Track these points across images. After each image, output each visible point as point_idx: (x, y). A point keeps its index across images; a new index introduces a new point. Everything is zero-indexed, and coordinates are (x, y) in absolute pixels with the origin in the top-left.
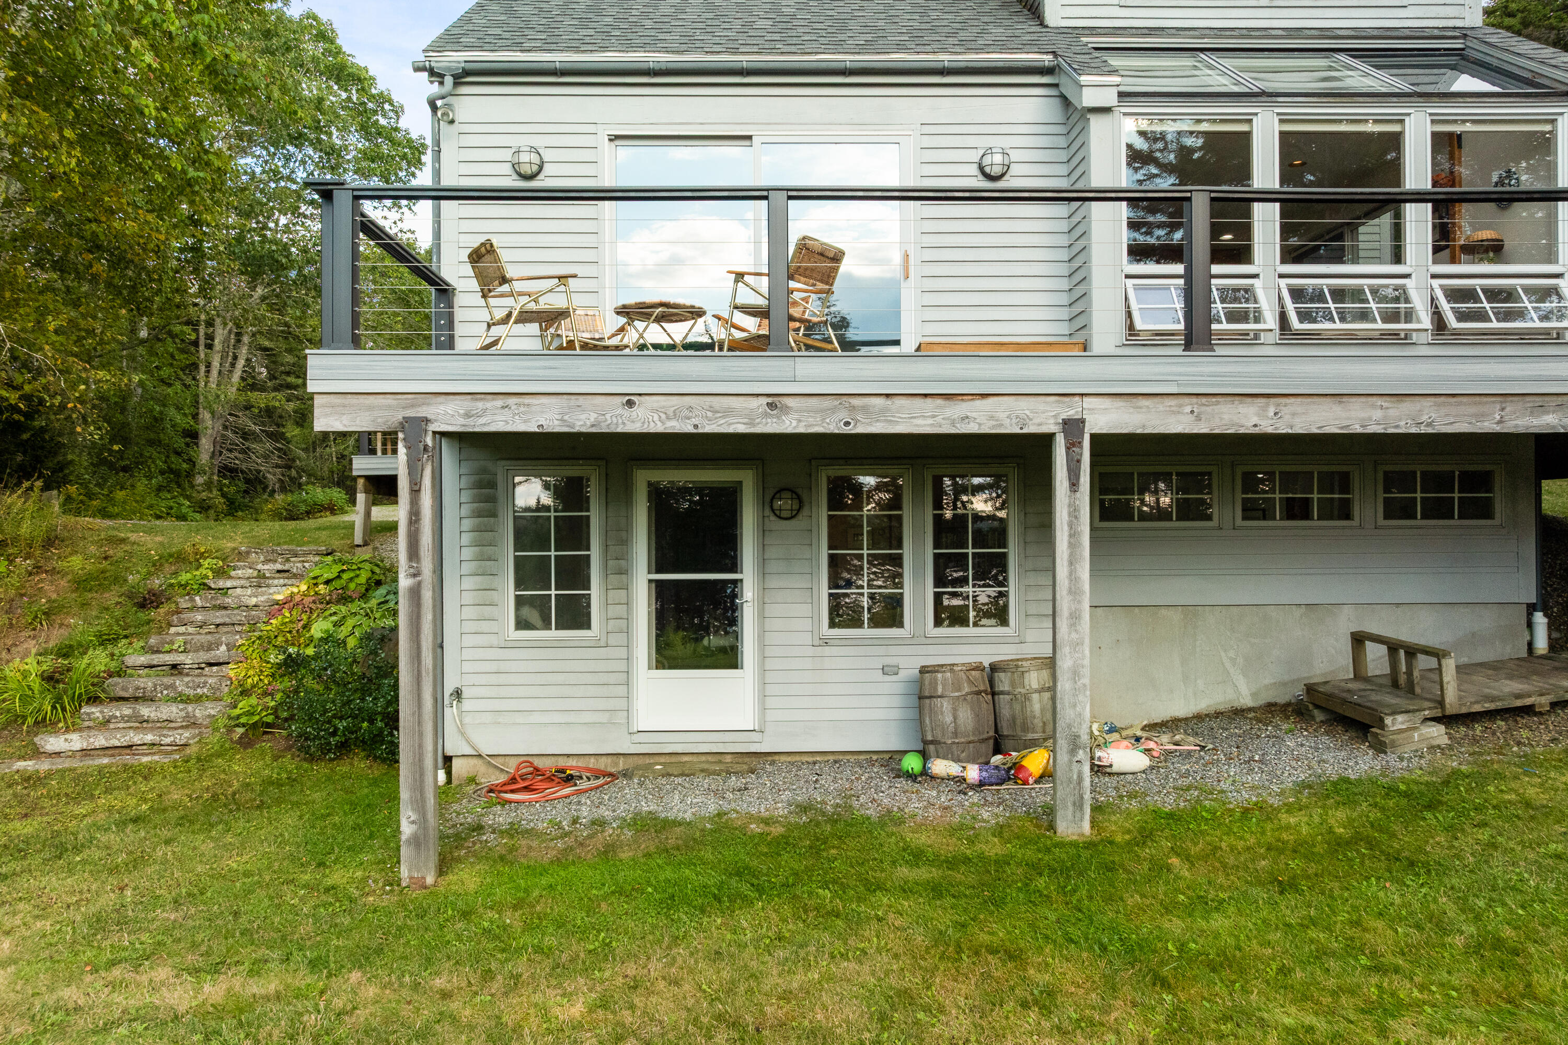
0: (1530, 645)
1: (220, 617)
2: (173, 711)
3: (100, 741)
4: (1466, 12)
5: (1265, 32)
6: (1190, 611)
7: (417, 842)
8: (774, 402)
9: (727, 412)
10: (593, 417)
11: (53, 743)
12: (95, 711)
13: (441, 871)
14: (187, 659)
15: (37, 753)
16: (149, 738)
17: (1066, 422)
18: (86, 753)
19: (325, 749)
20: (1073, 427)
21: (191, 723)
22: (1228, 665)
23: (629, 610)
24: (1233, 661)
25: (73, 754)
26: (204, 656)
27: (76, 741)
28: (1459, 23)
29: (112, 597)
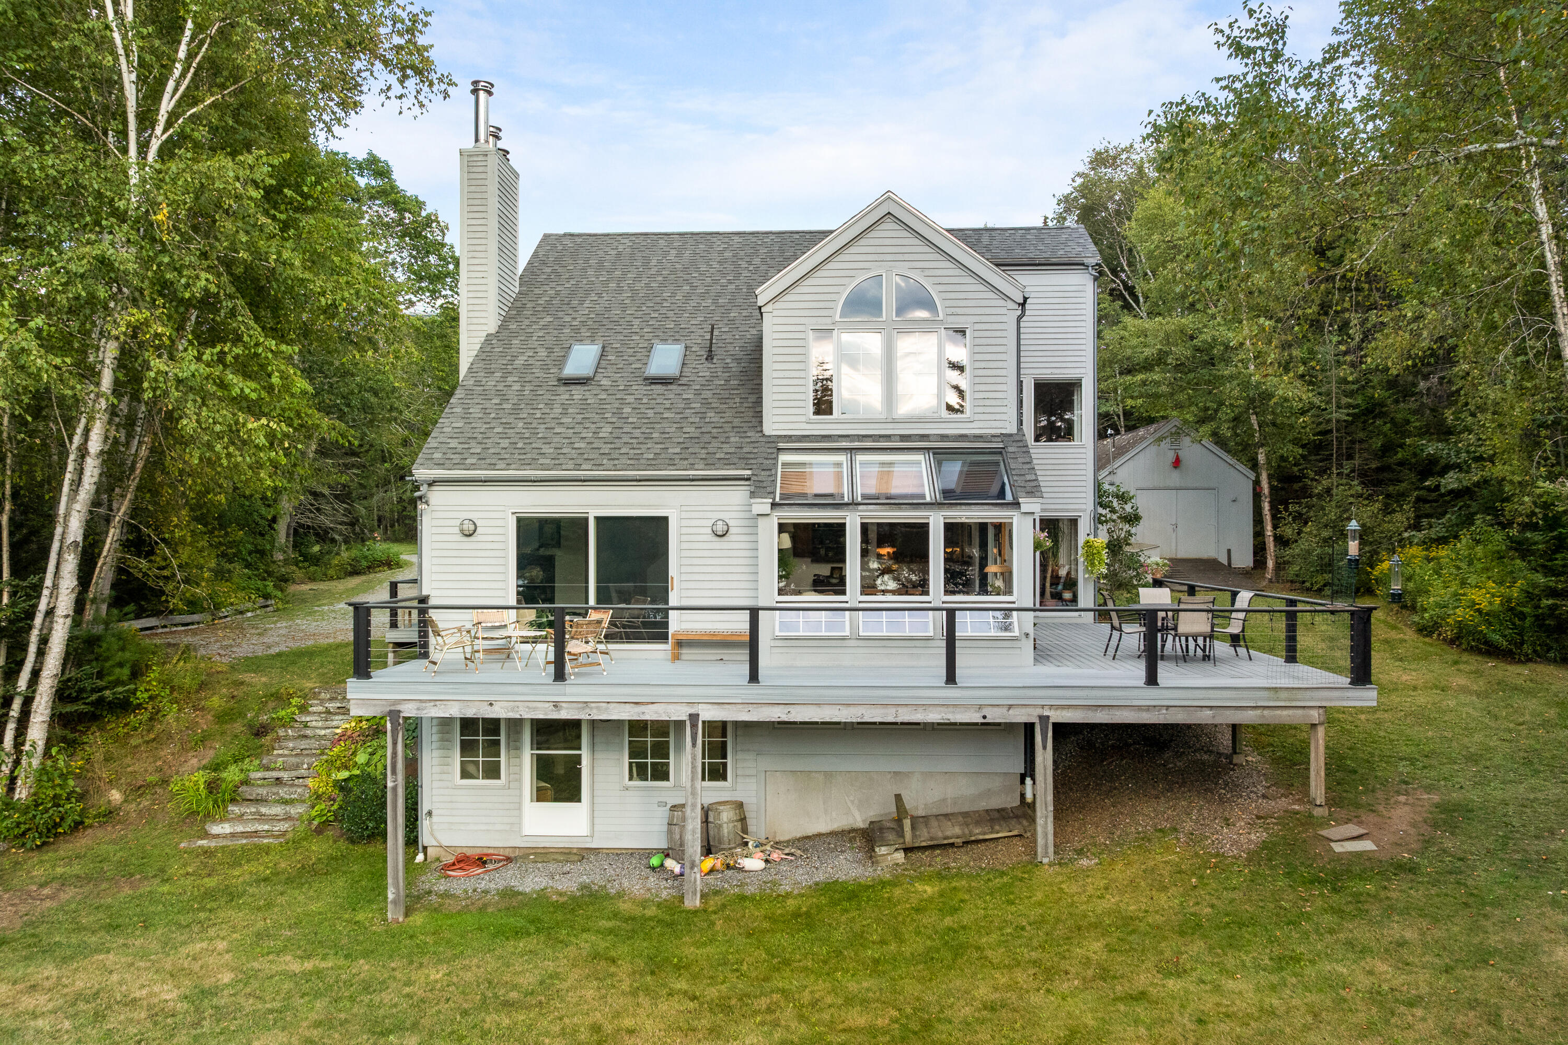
0: (1023, 796)
1: (303, 744)
2: (277, 810)
3: (240, 829)
4: (1007, 425)
5: (888, 437)
6: (829, 775)
7: (395, 902)
8: (556, 705)
9: (535, 709)
10: (474, 711)
11: (216, 829)
12: (235, 809)
13: (407, 915)
14: (285, 775)
15: (206, 835)
16: (266, 827)
17: (690, 715)
18: (233, 835)
19: (362, 837)
20: (694, 717)
21: (289, 818)
22: (849, 804)
23: (521, 769)
24: (852, 802)
25: (225, 837)
26: (294, 774)
27: (225, 828)
28: (1004, 432)
29: (238, 727)
